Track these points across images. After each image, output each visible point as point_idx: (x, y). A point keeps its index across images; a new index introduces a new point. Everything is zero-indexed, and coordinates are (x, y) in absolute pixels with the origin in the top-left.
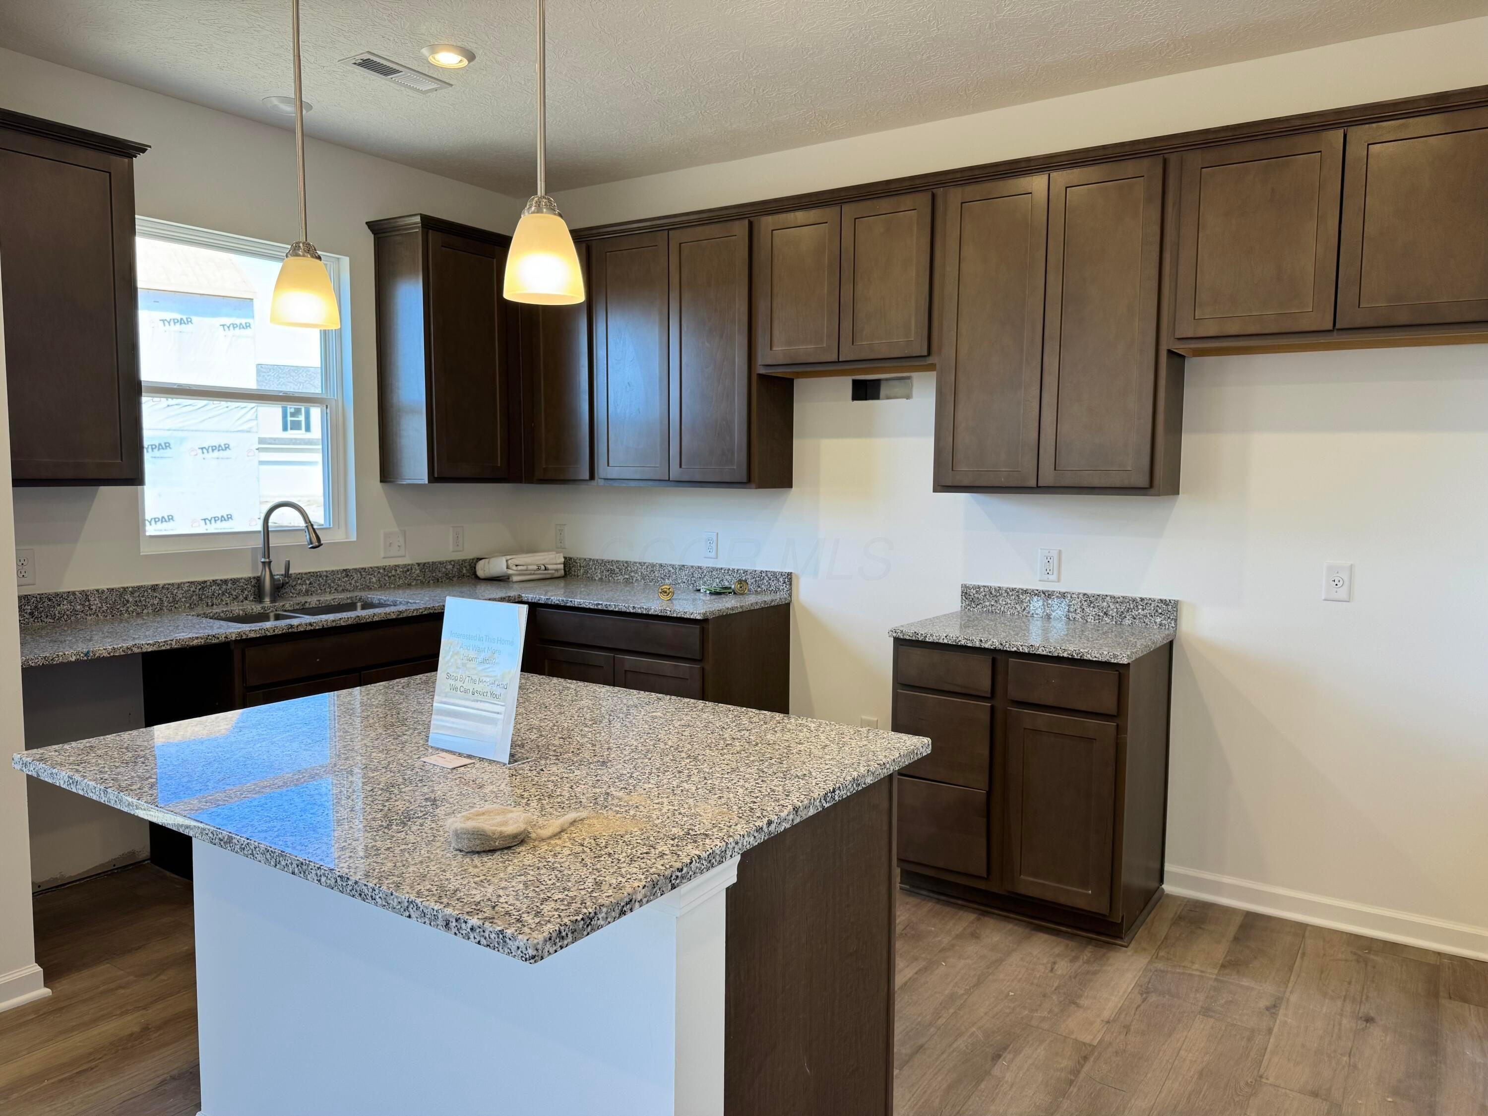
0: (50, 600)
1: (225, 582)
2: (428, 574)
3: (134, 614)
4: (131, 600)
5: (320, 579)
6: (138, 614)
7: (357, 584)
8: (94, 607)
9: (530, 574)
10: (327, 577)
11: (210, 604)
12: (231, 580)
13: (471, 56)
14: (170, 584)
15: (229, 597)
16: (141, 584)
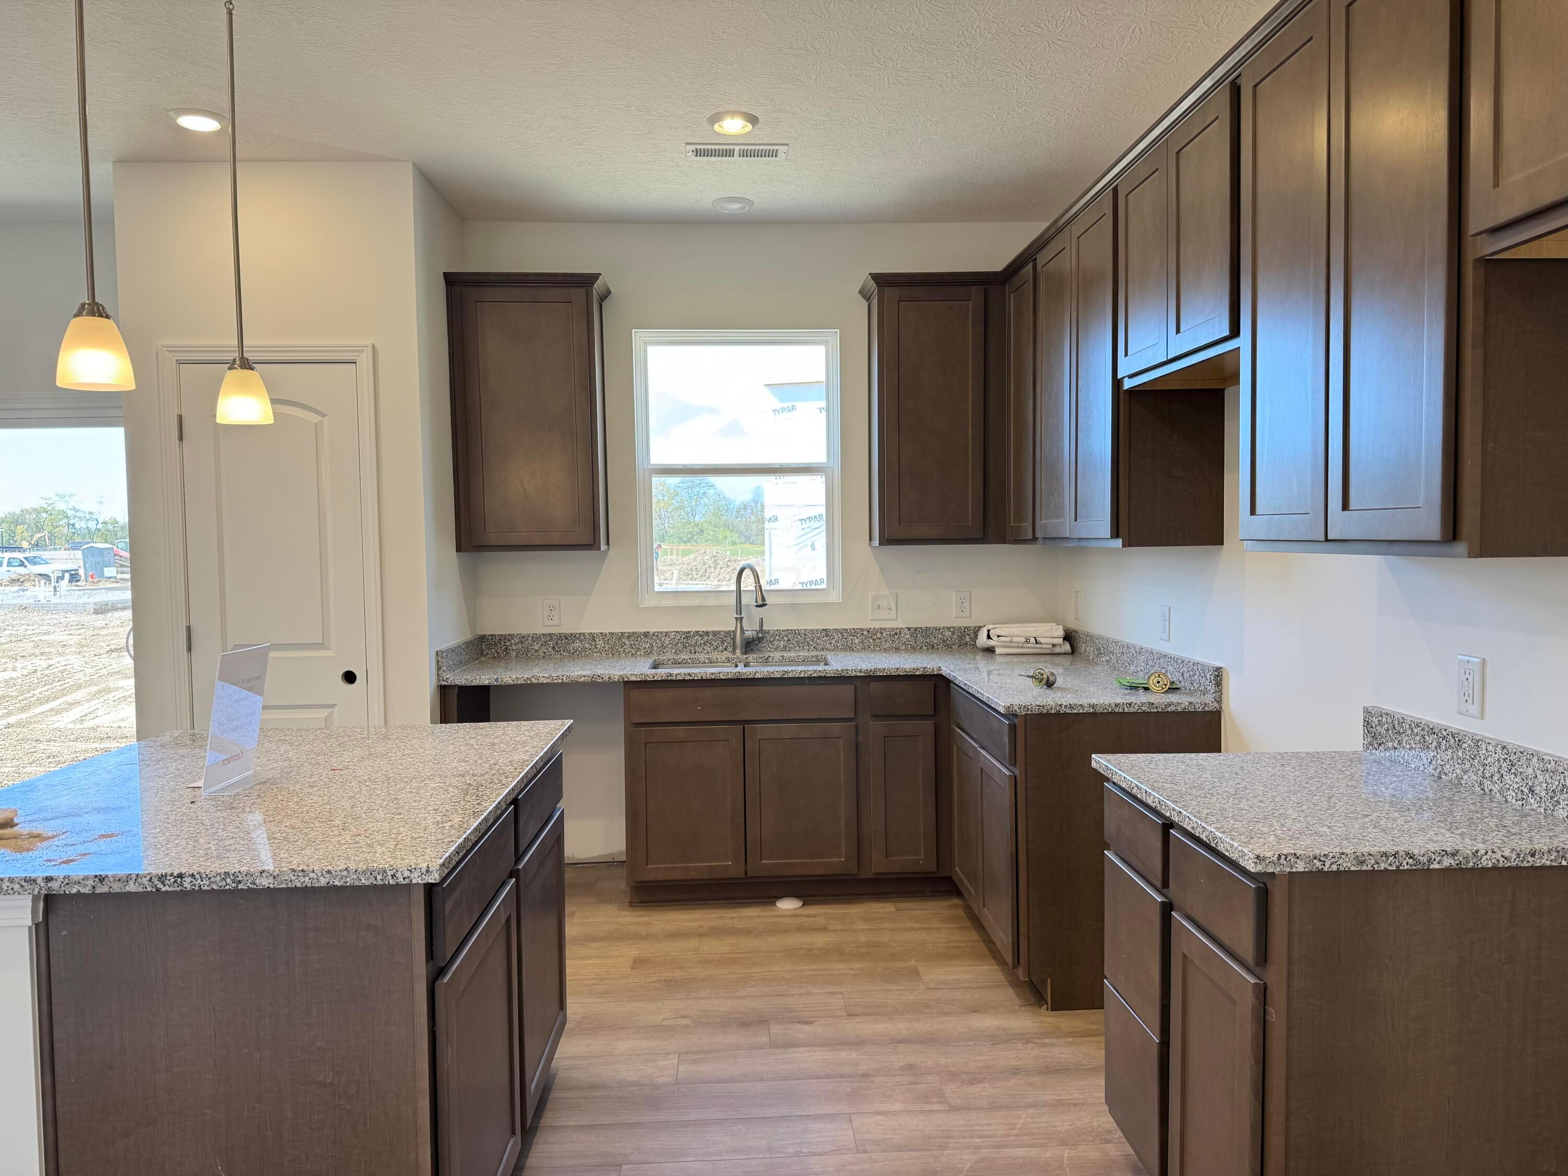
0: (567, 638)
1: (707, 633)
2: (920, 639)
3: (630, 654)
4: (627, 643)
5: (799, 637)
6: (633, 655)
7: (838, 644)
8: (598, 646)
9: (1018, 647)
10: (805, 635)
11: (693, 651)
12: (712, 632)
13: (753, 119)
14: (658, 632)
15: (710, 647)
16: (635, 631)
